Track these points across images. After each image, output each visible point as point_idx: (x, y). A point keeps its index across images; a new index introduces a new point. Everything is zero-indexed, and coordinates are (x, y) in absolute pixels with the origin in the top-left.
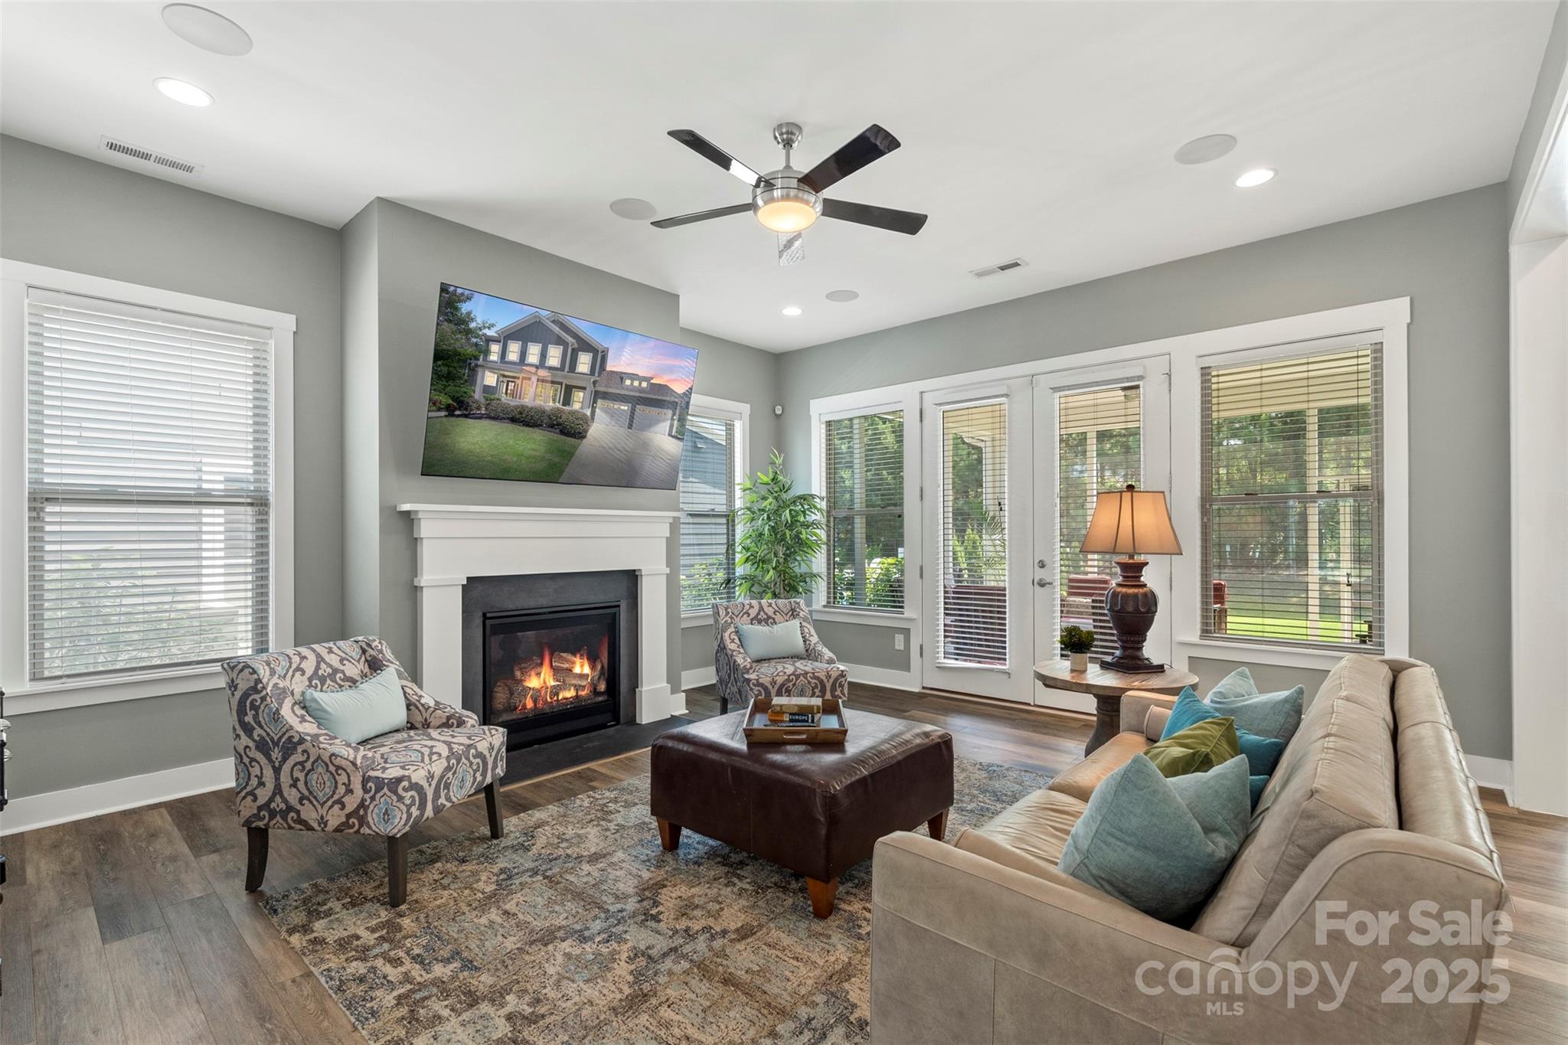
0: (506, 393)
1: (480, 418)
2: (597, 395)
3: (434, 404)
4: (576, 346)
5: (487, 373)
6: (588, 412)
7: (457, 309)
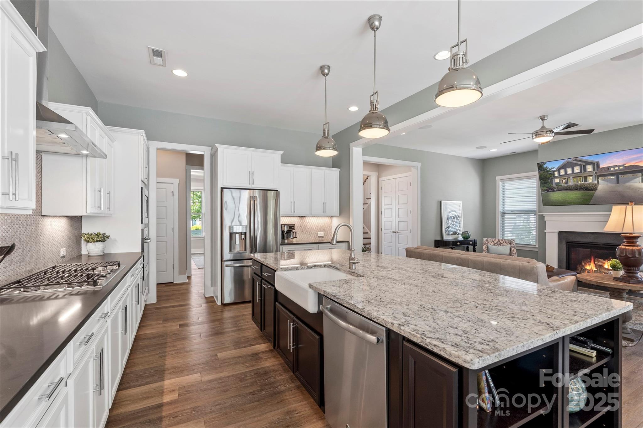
0: (563, 183)
1: (556, 191)
2: (598, 176)
3: (543, 190)
4: (585, 164)
5: (556, 180)
6: (596, 182)
7: (543, 167)
